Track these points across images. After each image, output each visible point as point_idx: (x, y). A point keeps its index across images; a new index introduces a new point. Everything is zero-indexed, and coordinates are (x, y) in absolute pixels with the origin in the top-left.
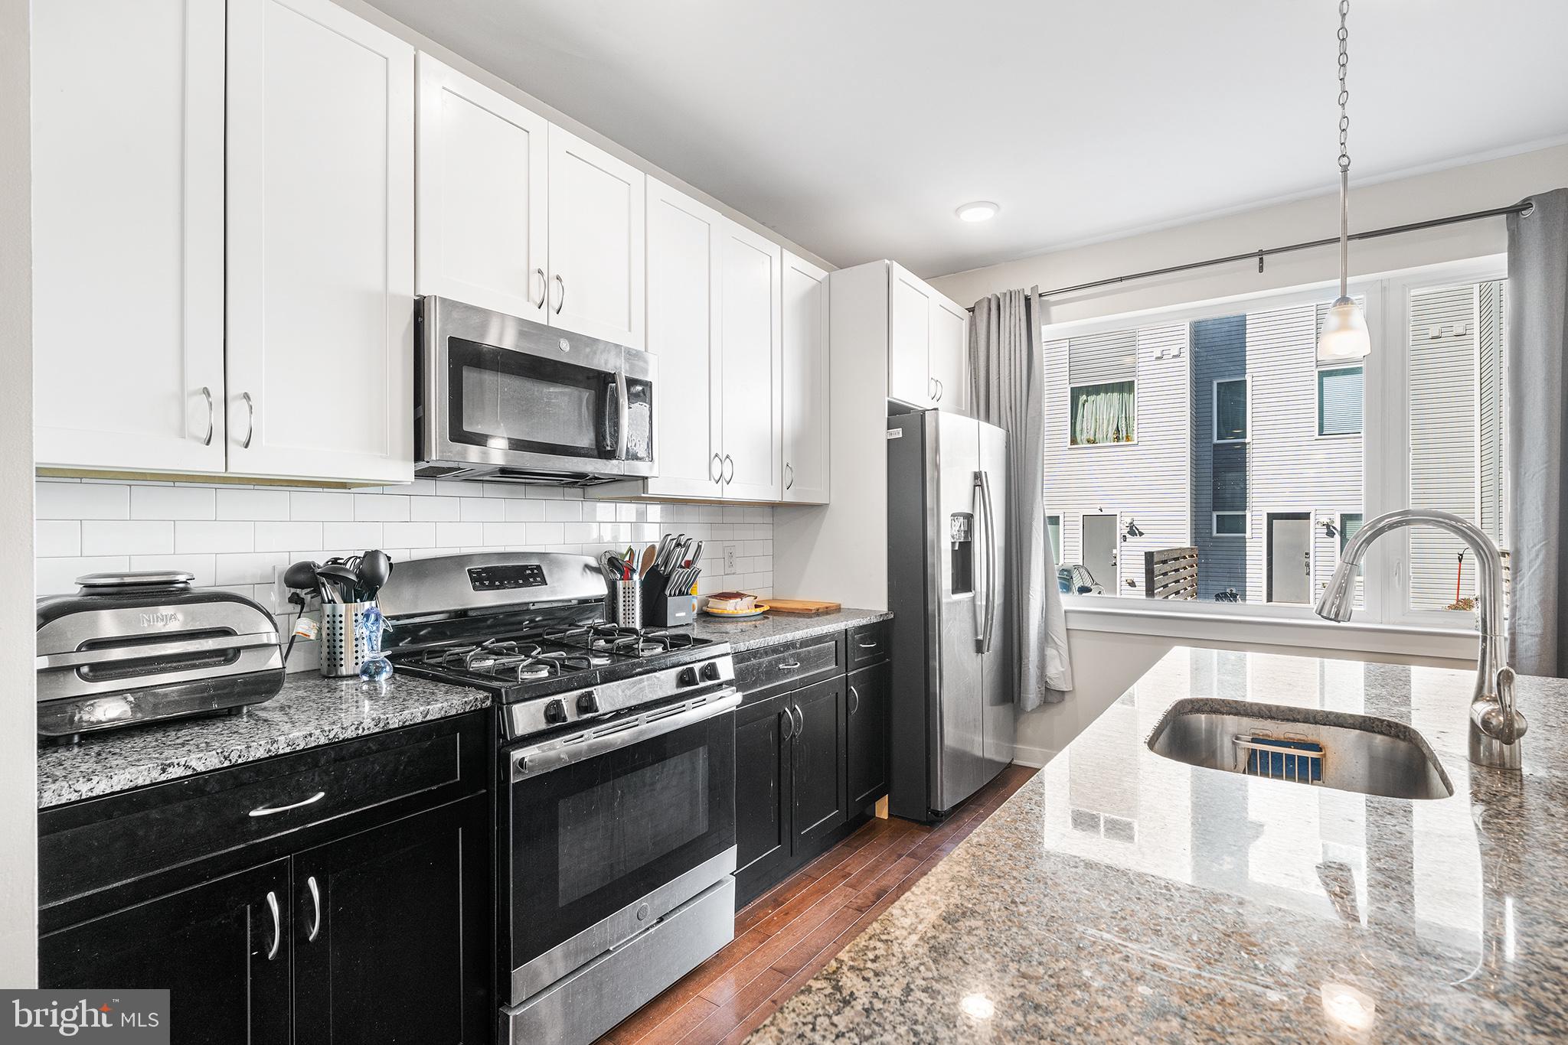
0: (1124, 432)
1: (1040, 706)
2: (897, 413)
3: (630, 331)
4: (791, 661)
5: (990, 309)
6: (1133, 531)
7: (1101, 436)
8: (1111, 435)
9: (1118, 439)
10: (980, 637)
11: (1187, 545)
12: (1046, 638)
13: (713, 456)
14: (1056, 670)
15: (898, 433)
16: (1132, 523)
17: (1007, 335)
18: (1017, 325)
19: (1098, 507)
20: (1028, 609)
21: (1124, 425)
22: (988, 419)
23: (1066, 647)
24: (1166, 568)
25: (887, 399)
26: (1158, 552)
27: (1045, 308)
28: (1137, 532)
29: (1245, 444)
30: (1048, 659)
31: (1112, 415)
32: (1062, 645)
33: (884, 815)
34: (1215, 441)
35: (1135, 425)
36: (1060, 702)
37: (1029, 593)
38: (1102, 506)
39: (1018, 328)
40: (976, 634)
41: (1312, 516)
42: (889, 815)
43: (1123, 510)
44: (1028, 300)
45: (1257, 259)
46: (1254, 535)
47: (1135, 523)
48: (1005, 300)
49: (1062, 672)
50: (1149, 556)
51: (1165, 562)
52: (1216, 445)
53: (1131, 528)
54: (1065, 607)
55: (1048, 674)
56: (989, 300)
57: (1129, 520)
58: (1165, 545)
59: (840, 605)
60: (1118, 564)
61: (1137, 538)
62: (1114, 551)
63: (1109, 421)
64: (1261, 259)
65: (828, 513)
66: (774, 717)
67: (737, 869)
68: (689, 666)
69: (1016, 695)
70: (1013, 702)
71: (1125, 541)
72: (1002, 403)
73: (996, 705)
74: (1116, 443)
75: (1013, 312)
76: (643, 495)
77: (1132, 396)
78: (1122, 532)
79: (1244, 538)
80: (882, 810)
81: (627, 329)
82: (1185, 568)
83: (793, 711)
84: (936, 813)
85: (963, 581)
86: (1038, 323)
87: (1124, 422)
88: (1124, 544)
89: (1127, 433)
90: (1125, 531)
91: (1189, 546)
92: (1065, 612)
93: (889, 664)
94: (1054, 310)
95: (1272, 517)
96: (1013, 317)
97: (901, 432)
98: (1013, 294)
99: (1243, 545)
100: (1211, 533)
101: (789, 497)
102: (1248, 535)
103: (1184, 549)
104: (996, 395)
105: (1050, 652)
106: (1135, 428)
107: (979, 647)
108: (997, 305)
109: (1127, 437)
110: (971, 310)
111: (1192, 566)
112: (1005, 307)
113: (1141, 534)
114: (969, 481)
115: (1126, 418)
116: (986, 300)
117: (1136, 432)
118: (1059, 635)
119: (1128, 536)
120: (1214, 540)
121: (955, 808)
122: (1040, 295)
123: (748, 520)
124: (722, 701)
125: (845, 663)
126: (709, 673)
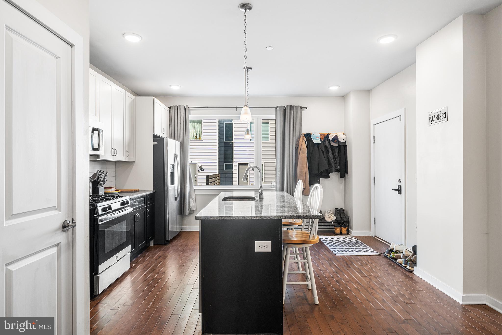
0: (199, 136)
1: (189, 214)
2: (156, 138)
3: (96, 116)
4: (137, 202)
5: (175, 109)
6: (201, 169)
7: (192, 137)
8: (195, 137)
9: (197, 138)
10: (176, 196)
11: (217, 173)
12: (190, 197)
13: (112, 149)
14: (192, 204)
15: (156, 143)
16: (201, 166)
17: (180, 117)
18: (183, 114)
19: (191, 161)
20: (186, 189)
21: (199, 134)
22: (174, 139)
23: (195, 199)
24: (212, 180)
25: (153, 134)
26: (210, 175)
27: (189, 110)
28: (203, 169)
29: (232, 142)
30: (190, 202)
31: (195, 130)
32: (194, 198)
33: (153, 245)
34: (225, 141)
35: (202, 134)
36: (193, 213)
37: (186, 185)
38: (192, 161)
39: (183, 115)
40: (175, 196)
41: (249, 164)
42: (154, 245)
43: (198, 162)
44: (185, 108)
45: (235, 108)
46: (235, 170)
47: (202, 166)
48: (179, 107)
49: (194, 205)
50: (207, 177)
51: (211, 179)
52: (225, 142)
53: (201, 168)
54: (194, 188)
55: (191, 206)
56: (175, 107)
57: (200, 165)
58: (211, 173)
59: (139, 190)
60: (197, 180)
61: (203, 171)
62: (196, 176)
63: (194, 132)
64: (236, 108)
65: (135, 164)
66: (134, 216)
67: (131, 251)
68: (127, 200)
69: (183, 212)
70: (182, 214)
71: (199, 172)
72: (179, 134)
73: (178, 215)
74: (196, 140)
75: (181, 111)
76: (98, 160)
77: (201, 124)
78: (198, 169)
79: (232, 171)
80: (152, 244)
81: (95, 115)
82: (217, 181)
83: (137, 214)
84: (167, 241)
85: (172, 183)
86: (188, 115)
87: (199, 133)
88: (199, 173)
89: (200, 137)
90: (199, 169)
91: (218, 174)
92: (194, 190)
93: (154, 204)
94: (191, 111)
95: (239, 165)
96: (181, 112)
97: (157, 143)
98: (181, 106)
99: (232, 173)
100: (224, 169)
101: (127, 160)
102: (233, 170)
103: (216, 174)
104: (177, 132)
105: (191, 200)
106: (202, 135)
107: (176, 199)
108: (177, 108)
109: (200, 138)
110: (170, 108)
111: (218, 180)
112: (179, 109)
113: (204, 170)
114: (173, 156)
115: (199, 131)
116: (174, 106)
117: (202, 136)
118: (193, 196)
119: (200, 170)
120: (224, 172)
121: (171, 240)
122: (188, 107)
123: (110, 166)
124: (129, 210)
125: (146, 203)
126: (128, 203)
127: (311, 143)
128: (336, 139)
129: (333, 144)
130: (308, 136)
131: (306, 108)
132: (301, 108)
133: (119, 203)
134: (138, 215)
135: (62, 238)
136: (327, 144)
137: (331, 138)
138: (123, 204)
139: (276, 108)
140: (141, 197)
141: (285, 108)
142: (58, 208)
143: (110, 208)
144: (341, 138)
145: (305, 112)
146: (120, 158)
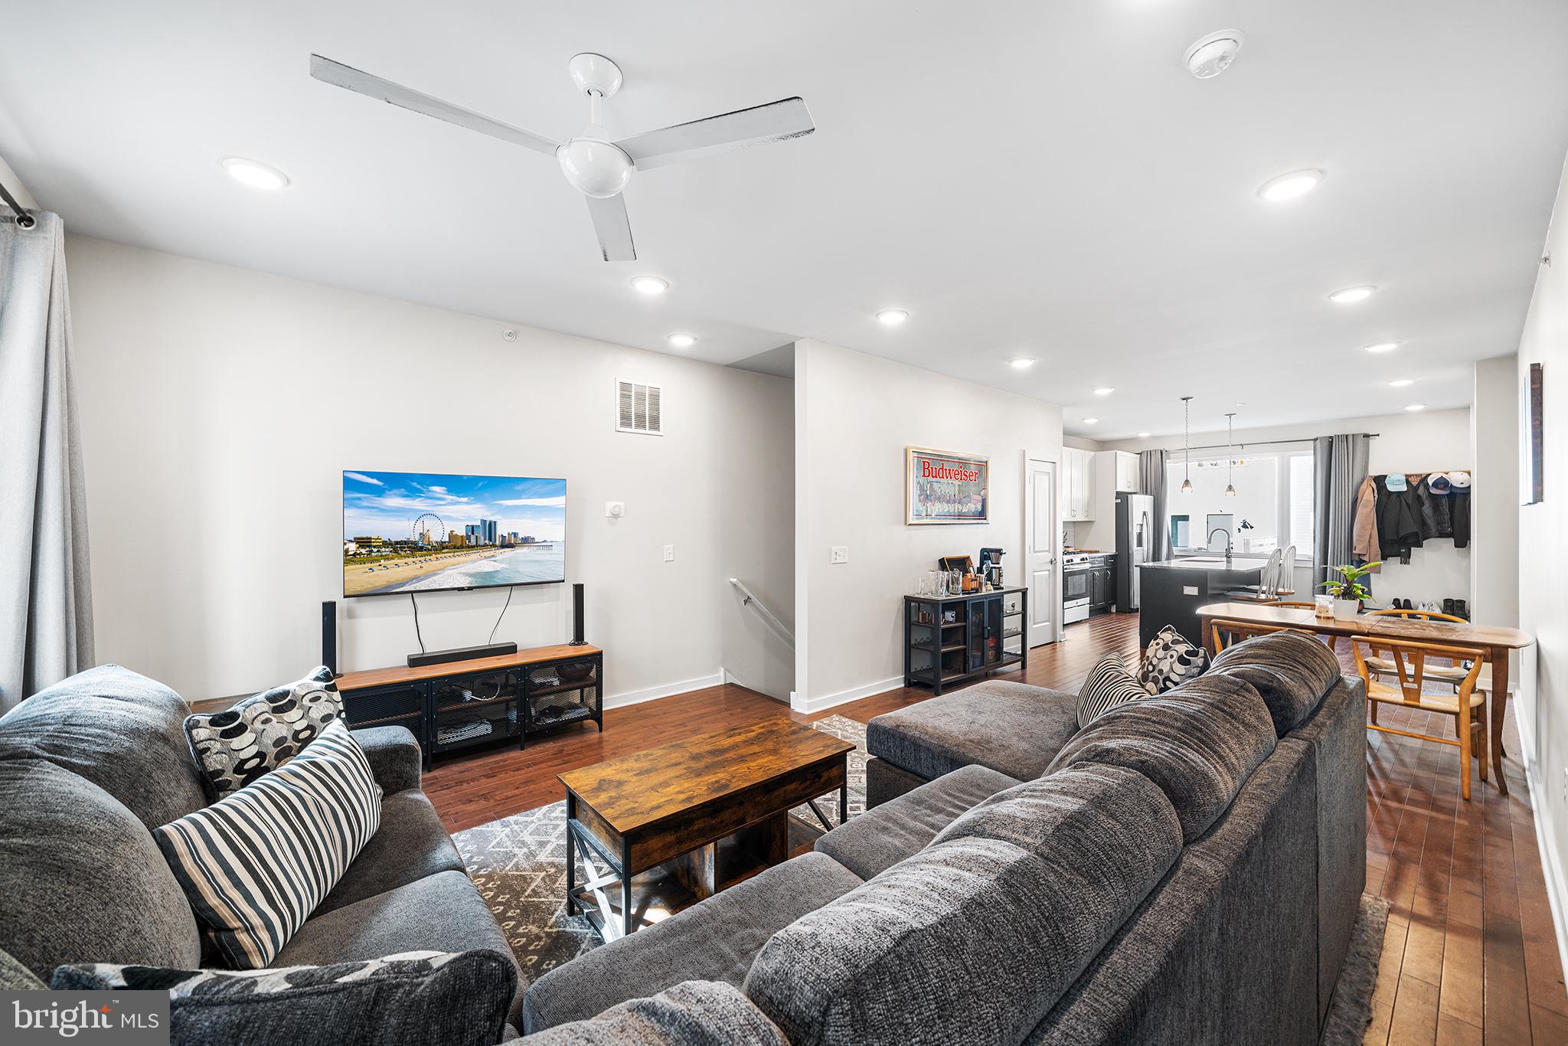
2: (1119, 494)
4: (1095, 561)
5: (1147, 453)
13: (1072, 510)
15: (1119, 501)
17: (1154, 464)
22: (1146, 494)
25: (1116, 491)
27: (1168, 455)
28: (1248, 526)
33: (1115, 611)
39: (1158, 461)
44: (1161, 453)
48: (1153, 452)
53: (1244, 523)
56: (1147, 451)
59: (1100, 550)
64: (1242, 446)
65: (1095, 524)
67: (1090, 605)
68: (1086, 557)
72: (1152, 488)
75: (1156, 456)
78: (1239, 526)
80: (1114, 609)
84: (1133, 609)
85: (1140, 544)
86: (1166, 460)
93: (1117, 566)
94: (1171, 456)
96: (1156, 458)
98: (1156, 450)
101: (1087, 521)
104: (1150, 486)
108: (1150, 453)
110: (1140, 454)
112: (1153, 454)
114: (1141, 514)
116: (1145, 451)
119: (1242, 529)
122: (1166, 451)
123: (1069, 525)
124: (1087, 566)
125: (1106, 564)
126: (1087, 559)
127: (1384, 492)
128: (1442, 483)
129: (1434, 491)
130: (1380, 480)
131: (1378, 435)
132: (1367, 436)
133: (1079, 559)
134: (1097, 573)
135: (1050, 567)
136: (1421, 491)
137: (1430, 481)
138: (1083, 559)
139: (1315, 440)
140: (1103, 556)
141: (1331, 441)
142: (1048, 551)
143: (1072, 560)
144: (1457, 479)
145: (1373, 442)
146: (1080, 518)
